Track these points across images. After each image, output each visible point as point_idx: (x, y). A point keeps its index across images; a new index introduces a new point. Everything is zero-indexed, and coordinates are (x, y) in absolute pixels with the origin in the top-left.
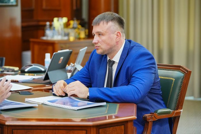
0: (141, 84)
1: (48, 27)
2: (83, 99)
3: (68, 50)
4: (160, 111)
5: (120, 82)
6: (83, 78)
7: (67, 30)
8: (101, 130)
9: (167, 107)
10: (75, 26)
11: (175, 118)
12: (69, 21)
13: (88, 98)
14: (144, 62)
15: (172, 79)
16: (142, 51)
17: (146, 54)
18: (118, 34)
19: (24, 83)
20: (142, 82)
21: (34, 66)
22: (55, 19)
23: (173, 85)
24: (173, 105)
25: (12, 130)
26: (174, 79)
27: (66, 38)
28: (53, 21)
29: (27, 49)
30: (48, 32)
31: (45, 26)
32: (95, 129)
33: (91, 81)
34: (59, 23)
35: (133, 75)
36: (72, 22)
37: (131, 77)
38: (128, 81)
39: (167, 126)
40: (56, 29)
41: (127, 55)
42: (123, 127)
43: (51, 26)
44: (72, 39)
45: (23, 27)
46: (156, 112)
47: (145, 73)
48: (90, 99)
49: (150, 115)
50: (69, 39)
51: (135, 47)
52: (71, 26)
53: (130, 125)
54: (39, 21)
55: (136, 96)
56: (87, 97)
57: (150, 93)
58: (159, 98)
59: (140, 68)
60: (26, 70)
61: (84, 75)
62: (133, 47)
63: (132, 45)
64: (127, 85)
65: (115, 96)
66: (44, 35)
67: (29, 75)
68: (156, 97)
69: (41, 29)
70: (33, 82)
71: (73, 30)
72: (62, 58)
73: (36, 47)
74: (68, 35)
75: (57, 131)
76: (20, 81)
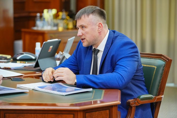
0: (125, 71)
1: (38, 18)
2: (71, 85)
3: (57, 40)
4: (142, 96)
5: (105, 69)
6: (71, 66)
7: (56, 21)
8: (87, 115)
9: (149, 93)
10: (64, 17)
11: (156, 103)
12: (58, 12)
13: (76, 84)
14: (127, 51)
15: (154, 66)
16: (125, 40)
17: (130, 43)
18: (100, 25)
19: (16, 70)
20: (126, 70)
21: (25, 55)
22: (45, 11)
23: (155, 72)
24: (155, 91)
25: (5, 113)
26: (156, 67)
27: (55, 28)
28: (43, 12)
29: (19, 39)
30: (39, 23)
31: (36, 17)
32: (82, 113)
33: (78, 68)
34: (48, 14)
35: (118, 63)
36: (61, 14)
37: (116, 64)
38: (113, 69)
39: (149, 110)
40: (46, 19)
41: (112, 44)
42: (108, 111)
43: (41, 17)
44: (61, 29)
45: (15, 18)
46: (139, 97)
47: (128, 61)
48: (78, 85)
49: (134, 100)
50: (58, 29)
51: (119, 37)
52: (60, 17)
53: (114, 109)
54: (30, 12)
55: (120, 83)
56: (74, 83)
57: (133, 79)
58: (142, 84)
59: (124, 56)
60: (18, 58)
61: (72, 63)
62: (117, 37)
63: (115, 35)
64: (112, 73)
65: (101, 83)
66: (35, 25)
67: (20, 63)
68: (139, 83)
69: (32, 20)
70: (25, 69)
71: (61, 21)
72: (51, 47)
73: (27, 37)
74: (57, 25)
75: (46, 115)
76: (12, 68)
